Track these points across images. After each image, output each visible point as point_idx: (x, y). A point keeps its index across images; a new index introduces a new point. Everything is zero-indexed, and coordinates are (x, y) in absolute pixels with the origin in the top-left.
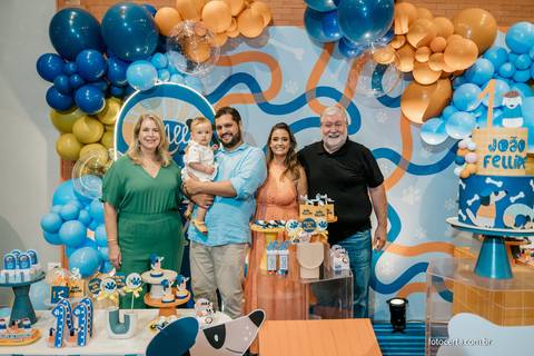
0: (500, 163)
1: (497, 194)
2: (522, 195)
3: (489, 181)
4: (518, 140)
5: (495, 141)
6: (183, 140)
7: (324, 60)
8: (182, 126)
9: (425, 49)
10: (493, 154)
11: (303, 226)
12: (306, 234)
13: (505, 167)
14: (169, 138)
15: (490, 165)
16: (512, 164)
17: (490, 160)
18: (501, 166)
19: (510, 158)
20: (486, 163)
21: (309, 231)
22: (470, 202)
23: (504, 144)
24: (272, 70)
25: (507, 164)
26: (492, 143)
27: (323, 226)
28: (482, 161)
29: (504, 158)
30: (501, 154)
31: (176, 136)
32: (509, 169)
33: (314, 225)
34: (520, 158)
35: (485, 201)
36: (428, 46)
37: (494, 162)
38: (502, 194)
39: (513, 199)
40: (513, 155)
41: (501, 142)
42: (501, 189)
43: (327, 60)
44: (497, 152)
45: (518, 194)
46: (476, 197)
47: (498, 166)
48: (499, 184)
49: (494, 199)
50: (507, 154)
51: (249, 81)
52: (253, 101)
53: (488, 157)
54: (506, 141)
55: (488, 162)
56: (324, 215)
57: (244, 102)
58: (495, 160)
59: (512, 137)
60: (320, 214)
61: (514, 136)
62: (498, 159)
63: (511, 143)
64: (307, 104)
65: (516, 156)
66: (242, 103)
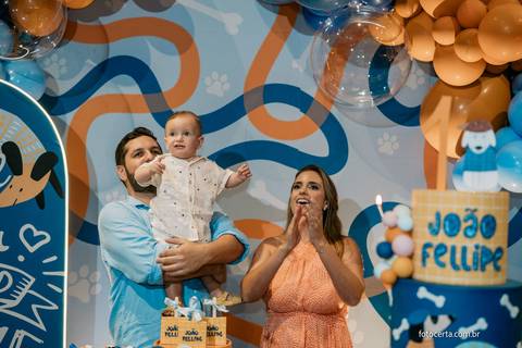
0: (446, 258)
1: (435, 320)
2: (483, 324)
4: (480, 216)
5: (438, 215)
7: (279, 34)
9: (448, 20)
10: (436, 241)
13: (455, 267)
15: (430, 262)
16: (469, 261)
17: (431, 252)
18: (449, 266)
19: (464, 250)
20: (425, 256)
23: (453, 224)
24: (181, 52)
25: (458, 261)
26: (432, 219)
28: (419, 253)
29: (454, 249)
30: (449, 242)
32: (462, 272)
34: (485, 251)
36: (454, 16)
37: (437, 256)
40: (470, 245)
41: (447, 218)
43: (285, 36)
44: (442, 238)
46: (405, 325)
47: (442, 265)
48: (440, 300)
50: (459, 241)
51: (139, 71)
52: (146, 107)
53: (427, 246)
54: (457, 217)
55: (428, 256)
56: (199, 339)
57: (129, 110)
58: (439, 252)
59: (467, 210)
60: (194, 336)
61: (472, 207)
62: (443, 250)
63: (466, 221)
64: (246, 116)
65: (477, 247)
66: (124, 112)
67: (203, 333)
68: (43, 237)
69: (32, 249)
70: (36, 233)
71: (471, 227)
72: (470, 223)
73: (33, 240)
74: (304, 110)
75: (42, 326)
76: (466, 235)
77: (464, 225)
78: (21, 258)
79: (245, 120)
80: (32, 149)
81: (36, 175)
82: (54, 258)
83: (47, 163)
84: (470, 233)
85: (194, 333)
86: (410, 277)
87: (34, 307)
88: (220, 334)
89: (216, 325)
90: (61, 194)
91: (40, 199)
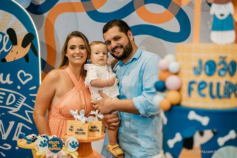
0: (206, 91)
1: (202, 134)
2: (232, 135)
3: (192, 116)
4: (228, 61)
5: (200, 62)
6: (4, 48)
10: (199, 79)
13: (212, 96)
15: (195, 93)
16: (222, 92)
17: (195, 87)
18: (208, 96)
19: (218, 84)
20: (190, 90)
21: (54, 151)
22: (171, 143)
23: (211, 66)
25: (215, 92)
26: (196, 64)
27: (74, 146)
28: (185, 88)
29: (211, 85)
30: (208, 80)
32: (217, 100)
35: (188, 143)
37: (200, 89)
38: (208, 134)
39: (221, 141)
40: (222, 81)
42: (207, 127)
44: (203, 77)
45: (227, 133)
46: (178, 137)
47: (203, 96)
48: (205, 121)
49: (199, 140)
50: (215, 79)
52: (83, 9)
53: (192, 83)
54: (213, 62)
55: (192, 89)
56: (84, 133)
57: (74, 11)
58: (201, 86)
59: (221, 57)
60: (81, 132)
61: (223, 55)
62: (203, 85)
63: (219, 64)
65: (226, 82)
67: (86, 130)
68: (29, 77)
69: (24, 83)
70: (26, 75)
71: (223, 69)
72: (222, 66)
73: (24, 78)
74: (166, 7)
75: (30, 121)
76: (219, 74)
77: (218, 68)
78: (19, 87)
79: (134, 13)
80: (21, 32)
81: (24, 45)
82: (35, 87)
83: (29, 39)
84: (222, 73)
85: (81, 130)
86: (179, 104)
87: (26, 112)
88: (98, 131)
89: (96, 125)
90: (37, 55)
91: (26, 57)
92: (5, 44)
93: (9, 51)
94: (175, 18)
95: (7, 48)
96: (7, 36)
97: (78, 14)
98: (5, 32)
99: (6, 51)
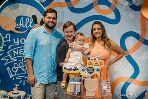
6: (30, 25)
8: (30, 18)
11: (88, 70)
12: (89, 74)
14: (23, 24)
21: (90, 73)
27: (98, 71)
31: (26, 23)
33: (93, 70)
52: (67, 6)
56: (98, 65)
57: (62, 7)
60: (97, 64)
64: (93, 8)
66: (60, 7)
67: (99, 64)
74: (109, 7)
79: (93, 9)
81: (41, 24)
89: (101, 62)
92: (30, 23)
93: (33, 27)
94: (113, 12)
95: (32, 25)
96: (32, 19)
97: (64, 8)
98: (31, 17)
99: (31, 27)
